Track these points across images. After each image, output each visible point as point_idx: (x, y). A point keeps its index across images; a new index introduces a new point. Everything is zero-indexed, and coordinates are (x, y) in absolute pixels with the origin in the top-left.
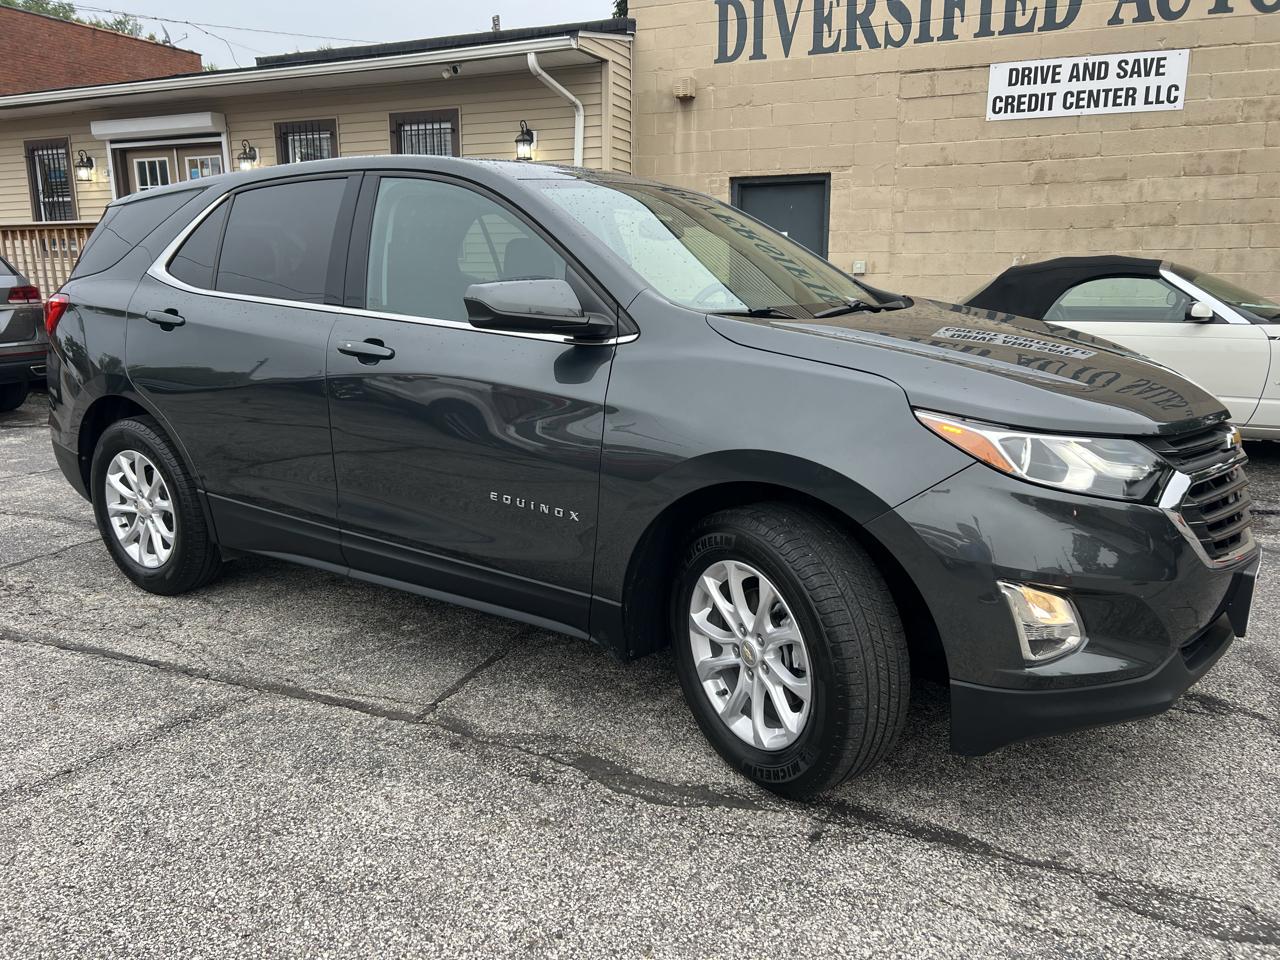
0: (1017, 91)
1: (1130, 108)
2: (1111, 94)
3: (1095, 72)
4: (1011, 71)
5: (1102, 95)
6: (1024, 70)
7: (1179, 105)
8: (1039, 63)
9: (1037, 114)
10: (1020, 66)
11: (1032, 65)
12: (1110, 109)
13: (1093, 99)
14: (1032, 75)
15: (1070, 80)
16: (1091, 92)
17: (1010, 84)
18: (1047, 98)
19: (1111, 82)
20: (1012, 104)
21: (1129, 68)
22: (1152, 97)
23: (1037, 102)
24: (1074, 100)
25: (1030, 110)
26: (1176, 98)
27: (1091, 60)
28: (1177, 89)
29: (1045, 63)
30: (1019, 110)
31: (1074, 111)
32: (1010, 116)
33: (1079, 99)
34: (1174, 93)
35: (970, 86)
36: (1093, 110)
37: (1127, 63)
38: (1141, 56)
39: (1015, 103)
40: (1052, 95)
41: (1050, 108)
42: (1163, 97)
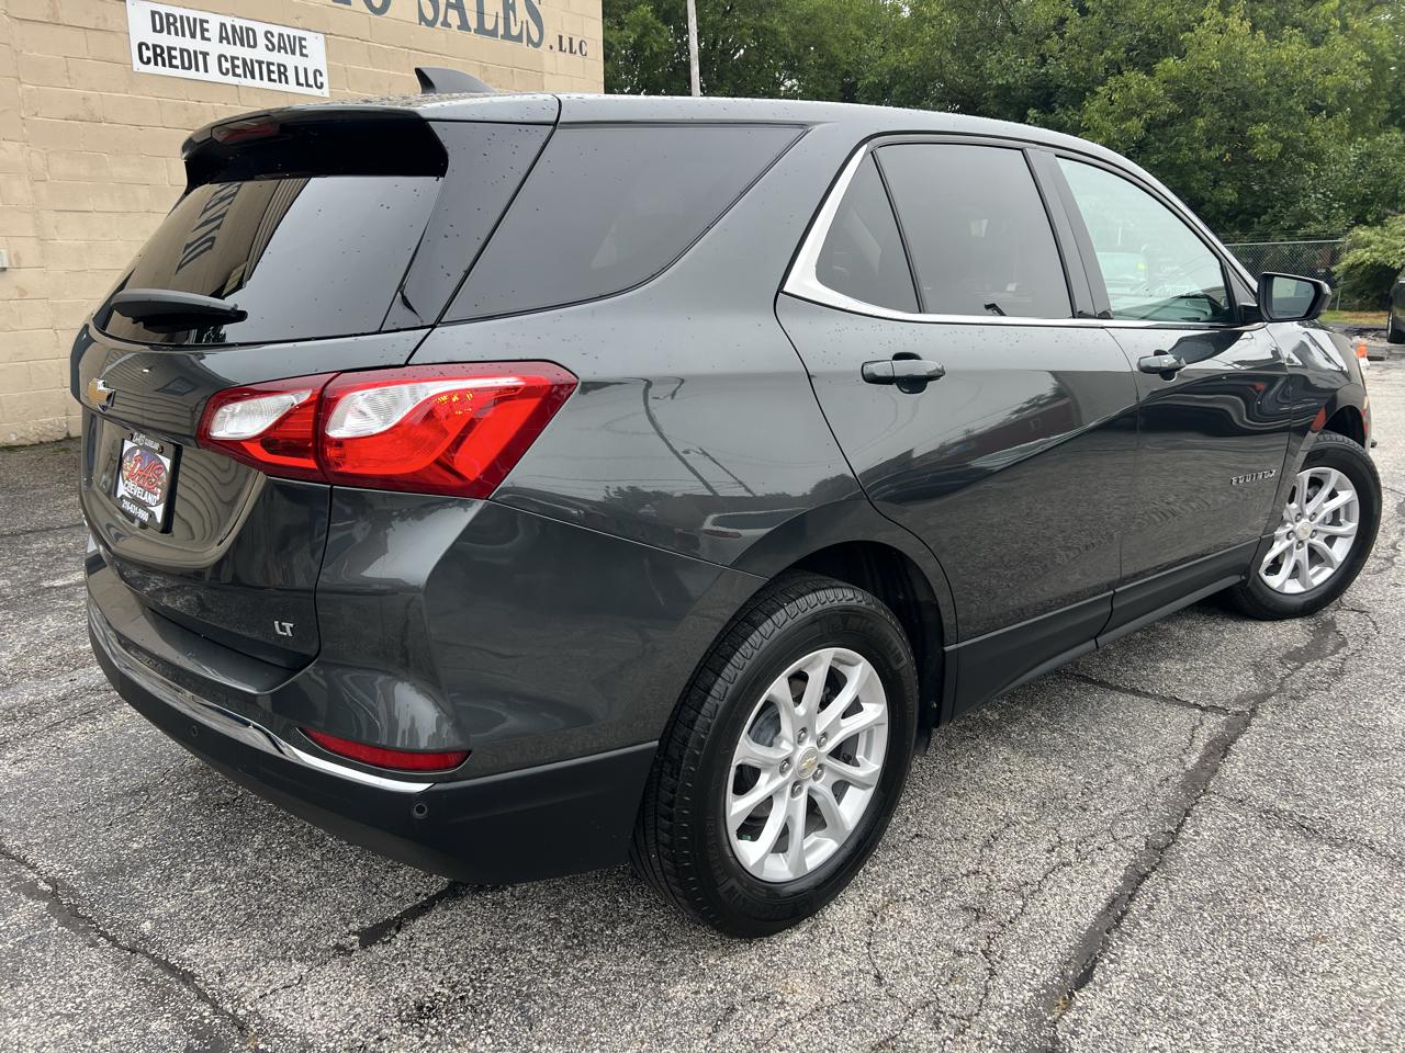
0: (165, 40)
1: (282, 87)
2: (264, 67)
3: (244, 37)
4: (153, 13)
5: (256, 66)
6: (168, 15)
7: (326, 90)
8: (185, 13)
9: (192, 74)
10: (163, 9)
11: (178, 12)
12: (266, 84)
13: (249, 69)
14: (178, 24)
15: (221, 42)
16: (244, 61)
17: (155, 30)
18: (200, 57)
19: (261, 53)
20: (160, 55)
21: (275, 41)
22: (302, 80)
23: (192, 60)
24: (228, 65)
25: (183, 67)
26: (322, 84)
27: (238, 23)
28: (321, 75)
29: (192, 14)
30: (171, 66)
31: (230, 79)
32: (160, 70)
33: (234, 66)
34: (319, 79)
35: (106, 20)
36: (248, 81)
37: (272, 36)
38: (286, 31)
39: (166, 55)
40: (205, 55)
41: (206, 71)
42: (311, 82)
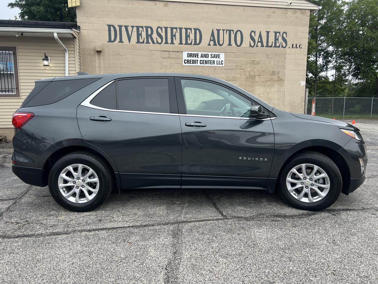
0: (189, 58)
1: (214, 65)
2: (210, 61)
3: (206, 56)
4: (188, 54)
5: (208, 61)
6: (191, 54)
7: (223, 65)
8: (194, 53)
9: (194, 65)
10: (190, 53)
11: (192, 53)
12: (210, 65)
13: (206, 62)
14: (193, 55)
15: (201, 57)
16: (205, 61)
17: (188, 57)
18: (196, 61)
19: (210, 59)
20: (188, 62)
21: (213, 56)
22: (218, 63)
23: (194, 62)
24: (202, 62)
25: (193, 63)
26: (223, 63)
27: (205, 53)
28: (223, 62)
29: (195, 53)
30: (190, 63)
31: (202, 65)
32: (188, 64)
33: (203, 62)
34: (222, 63)
35: (179, 56)
36: (206, 65)
37: (212, 55)
38: (215, 53)
39: (189, 62)
40: (197, 60)
41: (197, 63)
42: (220, 63)
